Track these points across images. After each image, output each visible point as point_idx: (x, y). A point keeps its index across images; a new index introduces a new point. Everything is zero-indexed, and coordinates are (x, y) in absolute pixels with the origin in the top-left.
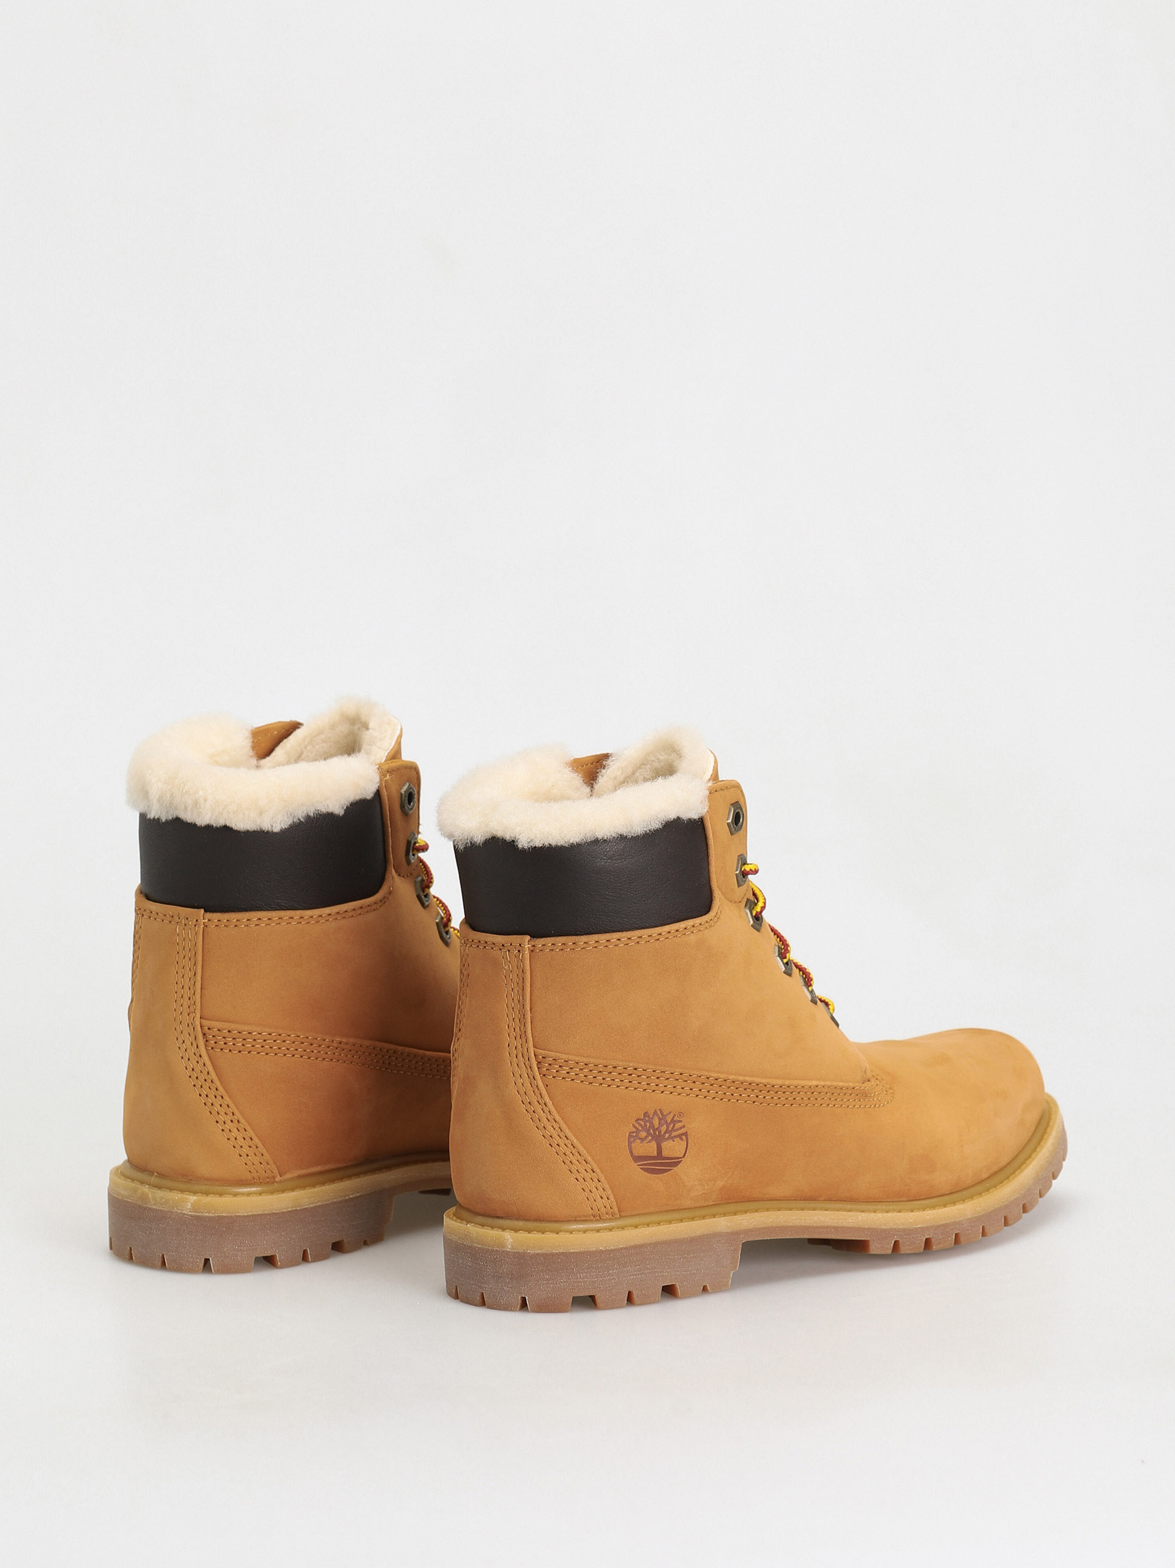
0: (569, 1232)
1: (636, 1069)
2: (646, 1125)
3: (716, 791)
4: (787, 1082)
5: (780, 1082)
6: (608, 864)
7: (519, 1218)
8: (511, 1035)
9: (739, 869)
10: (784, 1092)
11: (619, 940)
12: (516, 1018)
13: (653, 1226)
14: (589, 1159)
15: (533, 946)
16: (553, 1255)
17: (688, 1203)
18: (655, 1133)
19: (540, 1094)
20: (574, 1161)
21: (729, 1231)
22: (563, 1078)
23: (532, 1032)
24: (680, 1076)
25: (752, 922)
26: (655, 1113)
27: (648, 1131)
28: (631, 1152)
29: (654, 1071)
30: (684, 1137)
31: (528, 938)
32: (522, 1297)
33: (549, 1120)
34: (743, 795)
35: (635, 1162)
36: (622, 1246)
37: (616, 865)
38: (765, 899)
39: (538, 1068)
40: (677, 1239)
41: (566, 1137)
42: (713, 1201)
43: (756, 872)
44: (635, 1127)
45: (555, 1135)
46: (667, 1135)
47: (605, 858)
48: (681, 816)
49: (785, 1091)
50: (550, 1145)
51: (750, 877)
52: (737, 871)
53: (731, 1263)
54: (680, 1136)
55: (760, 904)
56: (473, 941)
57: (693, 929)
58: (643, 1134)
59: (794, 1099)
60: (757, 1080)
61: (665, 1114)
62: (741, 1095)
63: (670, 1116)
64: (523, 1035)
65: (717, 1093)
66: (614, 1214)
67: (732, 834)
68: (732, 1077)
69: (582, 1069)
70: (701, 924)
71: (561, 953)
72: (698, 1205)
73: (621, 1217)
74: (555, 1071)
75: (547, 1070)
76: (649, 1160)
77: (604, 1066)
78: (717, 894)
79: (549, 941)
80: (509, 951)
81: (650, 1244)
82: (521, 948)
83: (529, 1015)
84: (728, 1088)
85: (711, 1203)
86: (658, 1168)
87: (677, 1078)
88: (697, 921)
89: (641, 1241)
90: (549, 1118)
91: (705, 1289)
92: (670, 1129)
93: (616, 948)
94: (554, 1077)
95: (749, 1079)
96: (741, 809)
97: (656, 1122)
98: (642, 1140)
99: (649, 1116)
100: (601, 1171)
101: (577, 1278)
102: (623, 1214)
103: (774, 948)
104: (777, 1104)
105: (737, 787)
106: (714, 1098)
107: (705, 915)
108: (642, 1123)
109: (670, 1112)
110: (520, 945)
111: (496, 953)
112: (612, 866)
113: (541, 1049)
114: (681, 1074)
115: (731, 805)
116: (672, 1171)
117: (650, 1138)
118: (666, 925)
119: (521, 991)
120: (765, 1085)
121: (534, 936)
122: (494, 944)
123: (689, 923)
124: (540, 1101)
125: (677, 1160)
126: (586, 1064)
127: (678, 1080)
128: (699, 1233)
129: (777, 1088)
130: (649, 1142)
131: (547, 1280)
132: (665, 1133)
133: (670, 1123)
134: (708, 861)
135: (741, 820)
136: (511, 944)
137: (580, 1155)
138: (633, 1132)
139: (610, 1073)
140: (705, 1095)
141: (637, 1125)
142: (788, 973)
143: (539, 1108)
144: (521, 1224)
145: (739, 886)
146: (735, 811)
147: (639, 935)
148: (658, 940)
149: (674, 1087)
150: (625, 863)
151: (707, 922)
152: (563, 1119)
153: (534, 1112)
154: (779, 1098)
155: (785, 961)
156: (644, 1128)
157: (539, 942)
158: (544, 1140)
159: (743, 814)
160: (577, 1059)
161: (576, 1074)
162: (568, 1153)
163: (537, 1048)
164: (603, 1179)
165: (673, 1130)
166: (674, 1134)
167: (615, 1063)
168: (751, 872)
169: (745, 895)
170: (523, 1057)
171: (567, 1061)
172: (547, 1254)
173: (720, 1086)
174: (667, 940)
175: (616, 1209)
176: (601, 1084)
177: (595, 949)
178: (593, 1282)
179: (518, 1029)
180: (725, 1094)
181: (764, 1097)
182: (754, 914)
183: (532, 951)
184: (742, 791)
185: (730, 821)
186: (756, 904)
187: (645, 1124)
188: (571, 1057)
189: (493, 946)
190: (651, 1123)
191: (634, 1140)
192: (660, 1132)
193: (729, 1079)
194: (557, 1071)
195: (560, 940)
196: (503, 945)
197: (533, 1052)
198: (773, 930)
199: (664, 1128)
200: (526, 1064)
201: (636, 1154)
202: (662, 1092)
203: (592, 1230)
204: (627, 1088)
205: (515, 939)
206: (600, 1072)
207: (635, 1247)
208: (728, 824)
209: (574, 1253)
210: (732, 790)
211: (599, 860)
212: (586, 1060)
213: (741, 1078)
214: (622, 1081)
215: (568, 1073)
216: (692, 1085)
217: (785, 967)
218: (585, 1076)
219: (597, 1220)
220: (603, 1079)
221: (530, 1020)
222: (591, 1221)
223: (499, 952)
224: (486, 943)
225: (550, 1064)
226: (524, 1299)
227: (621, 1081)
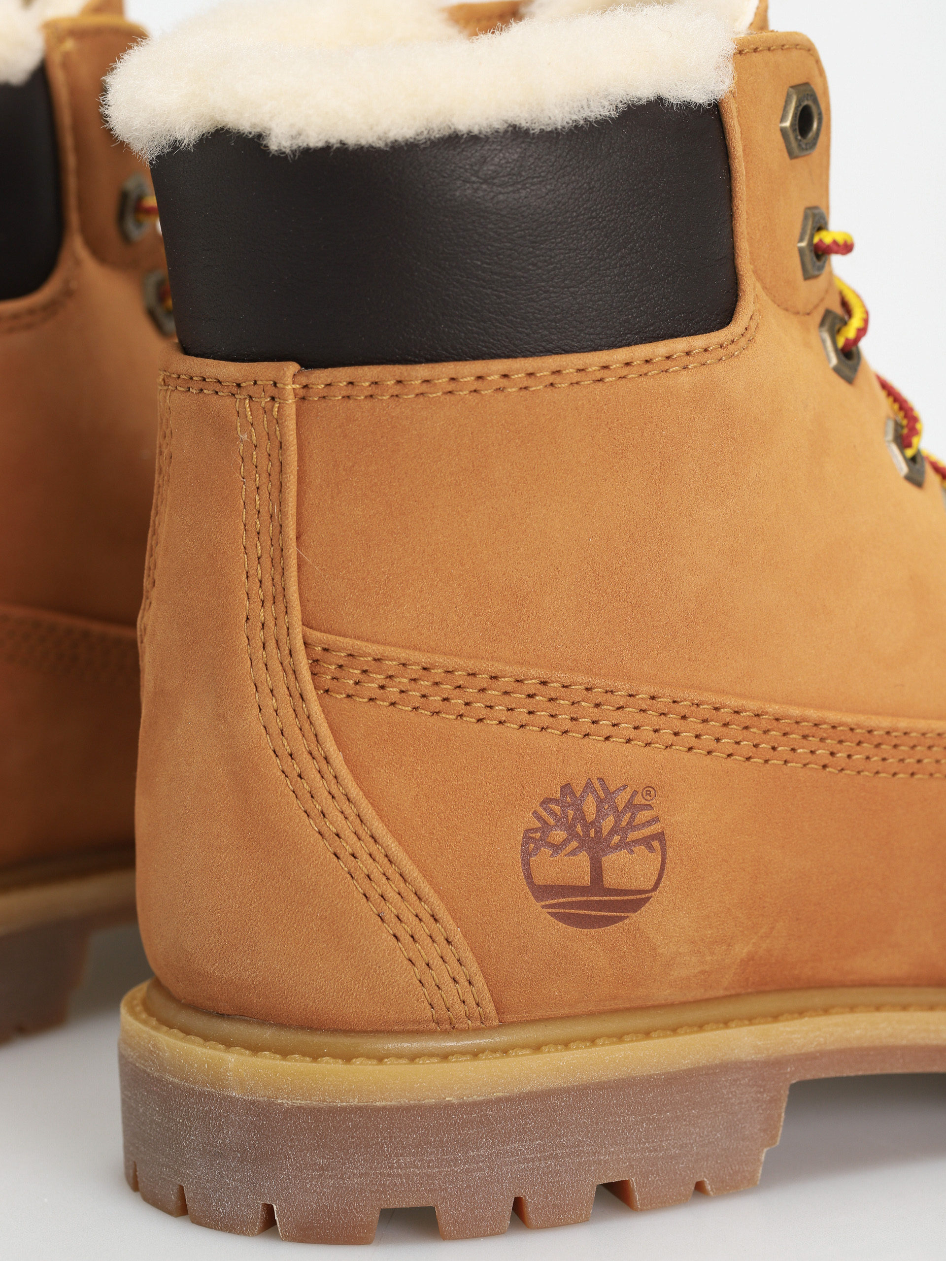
0: (374, 1058)
1: (544, 683)
2: (565, 815)
3: (755, 50)
4: (903, 724)
5: (886, 722)
6: (481, 194)
7: (264, 1019)
8: (253, 595)
9: (807, 238)
10: (895, 746)
11: (505, 376)
12: (265, 556)
13: (577, 1048)
14: (426, 890)
15: (306, 387)
16: (334, 1111)
17: (664, 994)
18: (586, 833)
19: (316, 735)
20: (391, 895)
21: (761, 1057)
22: (371, 700)
23: (300, 588)
24: (650, 702)
25: (834, 361)
26: (589, 785)
27: (570, 828)
28: (529, 876)
29: (588, 689)
30: (656, 844)
31: (292, 367)
32: (264, 1205)
33: (333, 797)
34: (822, 72)
35: (538, 899)
36: (500, 1094)
37: (501, 197)
38: (867, 313)
39: (314, 674)
40: (634, 1078)
41: (372, 837)
42: (726, 989)
43: (846, 248)
44: (539, 818)
45: (348, 833)
46: (616, 839)
47: (474, 179)
48: (665, 94)
49: (898, 742)
50: (335, 854)
51: (836, 261)
52: (801, 240)
53: (765, 1131)
54: (646, 841)
55: (855, 323)
56: (179, 377)
57: (686, 360)
58: (559, 835)
59: (919, 761)
60: (832, 716)
61: (612, 788)
62: (793, 750)
63: (623, 794)
64: (280, 596)
65: (738, 743)
66: (487, 1018)
67: (792, 155)
68: (774, 708)
69: (415, 680)
70: (706, 350)
71: (368, 404)
72: (690, 997)
73: (503, 1024)
74: (351, 682)
75: (333, 678)
76: (573, 895)
77: (469, 675)
78: (750, 286)
79: (342, 375)
80: (251, 397)
81: (568, 1091)
82: (276, 390)
83: (292, 550)
84: (765, 732)
85: (721, 993)
86: (594, 913)
87: (644, 707)
88: (699, 341)
89: (548, 1082)
90: (333, 792)
91: (699, 1188)
92: (623, 824)
93: (500, 396)
94: (349, 696)
95: (813, 714)
96: (815, 100)
97: (590, 808)
98: (556, 848)
99: (573, 793)
100: (454, 919)
101: (392, 1167)
102: (508, 1018)
103: (886, 424)
104: (877, 773)
105: (808, 49)
106: (729, 755)
107: (718, 330)
108: (558, 809)
109: (625, 786)
110: (275, 384)
111: (224, 404)
112: (492, 198)
113: (321, 631)
114: (653, 698)
115: (792, 87)
116: (626, 921)
117: (575, 844)
118: (620, 347)
119: (275, 494)
120: (852, 729)
121: (308, 363)
122: (219, 382)
123: (679, 345)
124: (315, 753)
125: (639, 897)
126: (425, 669)
127: (644, 711)
128: (686, 1063)
129: (880, 736)
130: (573, 853)
131: (321, 1168)
132: (613, 832)
133: (624, 812)
134: (731, 210)
135: (815, 125)
136: (255, 383)
137: (405, 881)
138: (536, 830)
139: (483, 690)
140: (710, 748)
141: (545, 814)
142: (915, 479)
143: (311, 768)
144: (267, 1034)
145: (807, 276)
146: (799, 102)
147: (555, 367)
148: (601, 380)
149: (636, 728)
150: (523, 193)
151: (721, 346)
152: (367, 795)
153: (300, 776)
154: (884, 759)
155: (910, 453)
156: (562, 821)
157: (320, 377)
158: (322, 843)
159: (820, 114)
160: (403, 654)
161: (402, 692)
162: (376, 875)
163: (311, 628)
164: (458, 937)
165: (631, 826)
166: (632, 836)
167: (496, 667)
168: (835, 248)
169: (822, 300)
170: (278, 647)
171: (379, 660)
172: (321, 1111)
173: (746, 728)
174: (624, 381)
175: (490, 1008)
176: (461, 716)
177: (448, 397)
178: (429, 1176)
179: (268, 583)
180: (756, 746)
181: (849, 756)
182: (841, 342)
183: (304, 398)
184: (818, 62)
185: (787, 124)
186: (845, 323)
187: (563, 812)
188: (390, 651)
189: (217, 387)
190: (579, 810)
191: (537, 849)
192: (599, 831)
193: (767, 713)
194: (357, 683)
195: (367, 373)
196: (239, 385)
197: (300, 636)
198: (885, 386)
199: (608, 823)
200: (286, 663)
201: (540, 879)
202: (607, 738)
203: (431, 1055)
204: (522, 726)
205: (264, 370)
206: (459, 687)
207: (530, 1097)
208: (783, 131)
209: (384, 1108)
210: (795, 54)
211: (459, 183)
212: (424, 659)
213: (795, 712)
214: (512, 710)
215: (382, 687)
216: (679, 725)
217: (908, 465)
218: (424, 696)
219: (445, 1032)
220: (467, 704)
221: (295, 561)
222: (431, 1033)
223: (229, 401)
224: (204, 380)
225: (341, 666)
226: (269, 1210)
227: (509, 710)
